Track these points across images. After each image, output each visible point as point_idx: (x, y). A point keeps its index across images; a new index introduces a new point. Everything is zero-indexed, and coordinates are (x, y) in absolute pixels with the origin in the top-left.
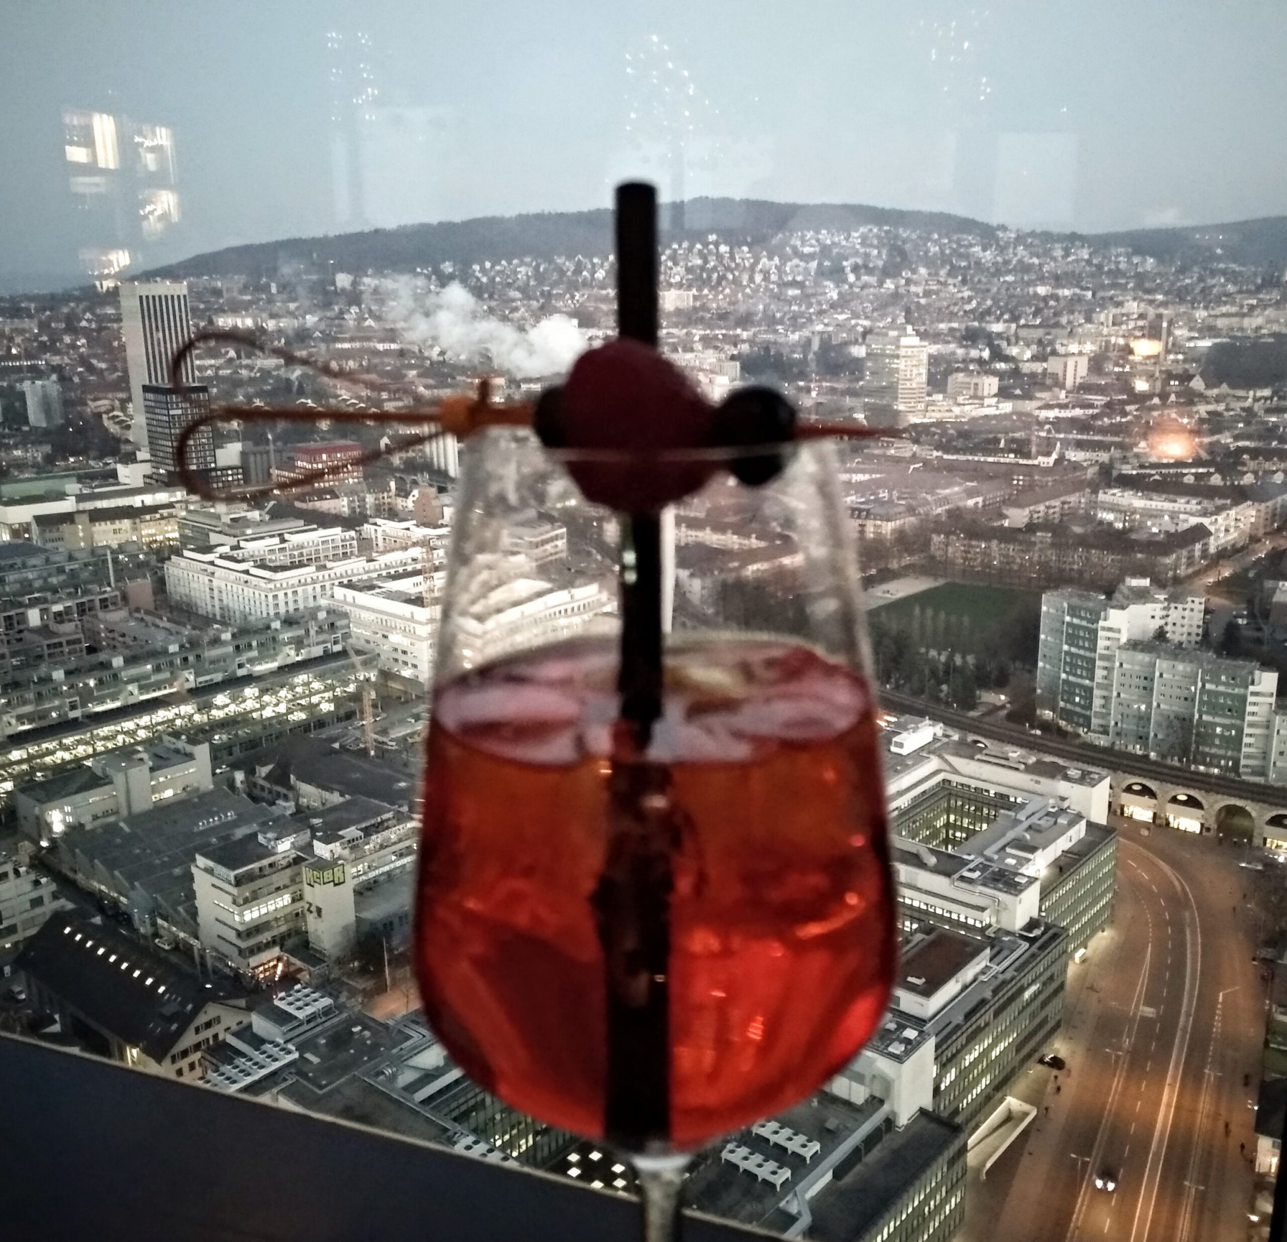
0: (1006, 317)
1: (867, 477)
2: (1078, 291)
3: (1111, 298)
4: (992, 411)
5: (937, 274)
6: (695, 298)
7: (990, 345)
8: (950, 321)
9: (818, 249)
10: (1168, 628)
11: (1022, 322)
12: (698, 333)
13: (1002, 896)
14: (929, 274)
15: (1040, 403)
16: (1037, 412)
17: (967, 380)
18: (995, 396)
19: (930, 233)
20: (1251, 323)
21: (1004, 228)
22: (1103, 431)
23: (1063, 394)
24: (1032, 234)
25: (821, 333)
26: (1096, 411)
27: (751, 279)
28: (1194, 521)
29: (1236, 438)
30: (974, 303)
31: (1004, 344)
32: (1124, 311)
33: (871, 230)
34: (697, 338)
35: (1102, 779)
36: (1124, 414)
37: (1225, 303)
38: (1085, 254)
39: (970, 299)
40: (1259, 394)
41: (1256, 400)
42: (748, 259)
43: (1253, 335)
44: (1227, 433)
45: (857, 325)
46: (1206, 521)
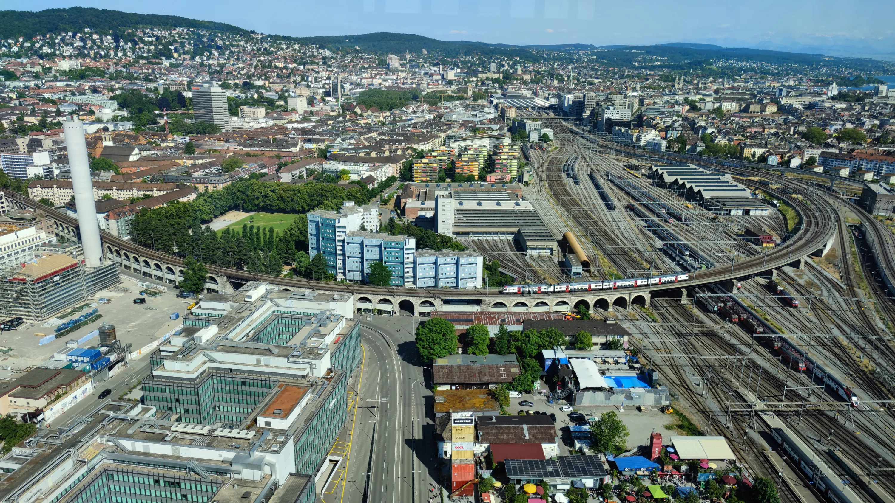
0: (263, 78)
1: (204, 161)
2: (296, 65)
3: (312, 69)
4: (264, 125)
5: (224, 54)
6: (81, 65)
7: (257, 92)
8: (234, 80)
9: (154, 39)
10: (365, 224)
11: (271, 80)
12: (86, 85)
13: (314, 361)
14: (219, 55)
15: (287, 121)
16: (286, 125)
17: (249, 109)
18: (264, 117)
19: (215, 33)
20: (377, 82)
21: (253, 32)
22: (320, 134)
23: (297, 116)
24: (269, 36)
25: (164, 85)
26: (314, 124)
27: (116, 55)
28: (367, 174)
29: (379, 135)
30: (245, 70)
31: (264, 91)
32: (320, 76)
33: (183, 30)
34: (87, 87)
35: (349, 298)
36: (328, 125)
37: (364, 72)
38: (297, 47)
39: (243, 68)
40: (385, 115)
41: (384, 118)
42: (112, 43)
43: (378, 87)
44: (375, 133)
45: (183, 81)
46: (373, 174)
